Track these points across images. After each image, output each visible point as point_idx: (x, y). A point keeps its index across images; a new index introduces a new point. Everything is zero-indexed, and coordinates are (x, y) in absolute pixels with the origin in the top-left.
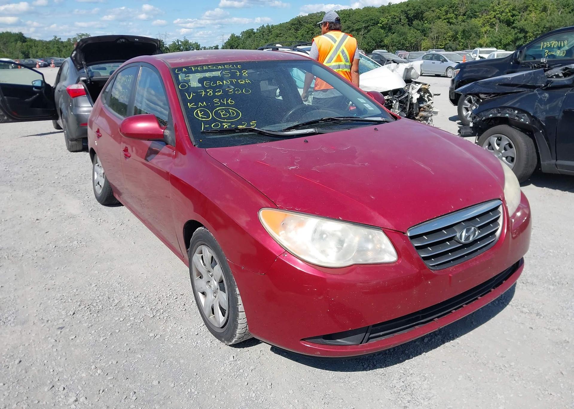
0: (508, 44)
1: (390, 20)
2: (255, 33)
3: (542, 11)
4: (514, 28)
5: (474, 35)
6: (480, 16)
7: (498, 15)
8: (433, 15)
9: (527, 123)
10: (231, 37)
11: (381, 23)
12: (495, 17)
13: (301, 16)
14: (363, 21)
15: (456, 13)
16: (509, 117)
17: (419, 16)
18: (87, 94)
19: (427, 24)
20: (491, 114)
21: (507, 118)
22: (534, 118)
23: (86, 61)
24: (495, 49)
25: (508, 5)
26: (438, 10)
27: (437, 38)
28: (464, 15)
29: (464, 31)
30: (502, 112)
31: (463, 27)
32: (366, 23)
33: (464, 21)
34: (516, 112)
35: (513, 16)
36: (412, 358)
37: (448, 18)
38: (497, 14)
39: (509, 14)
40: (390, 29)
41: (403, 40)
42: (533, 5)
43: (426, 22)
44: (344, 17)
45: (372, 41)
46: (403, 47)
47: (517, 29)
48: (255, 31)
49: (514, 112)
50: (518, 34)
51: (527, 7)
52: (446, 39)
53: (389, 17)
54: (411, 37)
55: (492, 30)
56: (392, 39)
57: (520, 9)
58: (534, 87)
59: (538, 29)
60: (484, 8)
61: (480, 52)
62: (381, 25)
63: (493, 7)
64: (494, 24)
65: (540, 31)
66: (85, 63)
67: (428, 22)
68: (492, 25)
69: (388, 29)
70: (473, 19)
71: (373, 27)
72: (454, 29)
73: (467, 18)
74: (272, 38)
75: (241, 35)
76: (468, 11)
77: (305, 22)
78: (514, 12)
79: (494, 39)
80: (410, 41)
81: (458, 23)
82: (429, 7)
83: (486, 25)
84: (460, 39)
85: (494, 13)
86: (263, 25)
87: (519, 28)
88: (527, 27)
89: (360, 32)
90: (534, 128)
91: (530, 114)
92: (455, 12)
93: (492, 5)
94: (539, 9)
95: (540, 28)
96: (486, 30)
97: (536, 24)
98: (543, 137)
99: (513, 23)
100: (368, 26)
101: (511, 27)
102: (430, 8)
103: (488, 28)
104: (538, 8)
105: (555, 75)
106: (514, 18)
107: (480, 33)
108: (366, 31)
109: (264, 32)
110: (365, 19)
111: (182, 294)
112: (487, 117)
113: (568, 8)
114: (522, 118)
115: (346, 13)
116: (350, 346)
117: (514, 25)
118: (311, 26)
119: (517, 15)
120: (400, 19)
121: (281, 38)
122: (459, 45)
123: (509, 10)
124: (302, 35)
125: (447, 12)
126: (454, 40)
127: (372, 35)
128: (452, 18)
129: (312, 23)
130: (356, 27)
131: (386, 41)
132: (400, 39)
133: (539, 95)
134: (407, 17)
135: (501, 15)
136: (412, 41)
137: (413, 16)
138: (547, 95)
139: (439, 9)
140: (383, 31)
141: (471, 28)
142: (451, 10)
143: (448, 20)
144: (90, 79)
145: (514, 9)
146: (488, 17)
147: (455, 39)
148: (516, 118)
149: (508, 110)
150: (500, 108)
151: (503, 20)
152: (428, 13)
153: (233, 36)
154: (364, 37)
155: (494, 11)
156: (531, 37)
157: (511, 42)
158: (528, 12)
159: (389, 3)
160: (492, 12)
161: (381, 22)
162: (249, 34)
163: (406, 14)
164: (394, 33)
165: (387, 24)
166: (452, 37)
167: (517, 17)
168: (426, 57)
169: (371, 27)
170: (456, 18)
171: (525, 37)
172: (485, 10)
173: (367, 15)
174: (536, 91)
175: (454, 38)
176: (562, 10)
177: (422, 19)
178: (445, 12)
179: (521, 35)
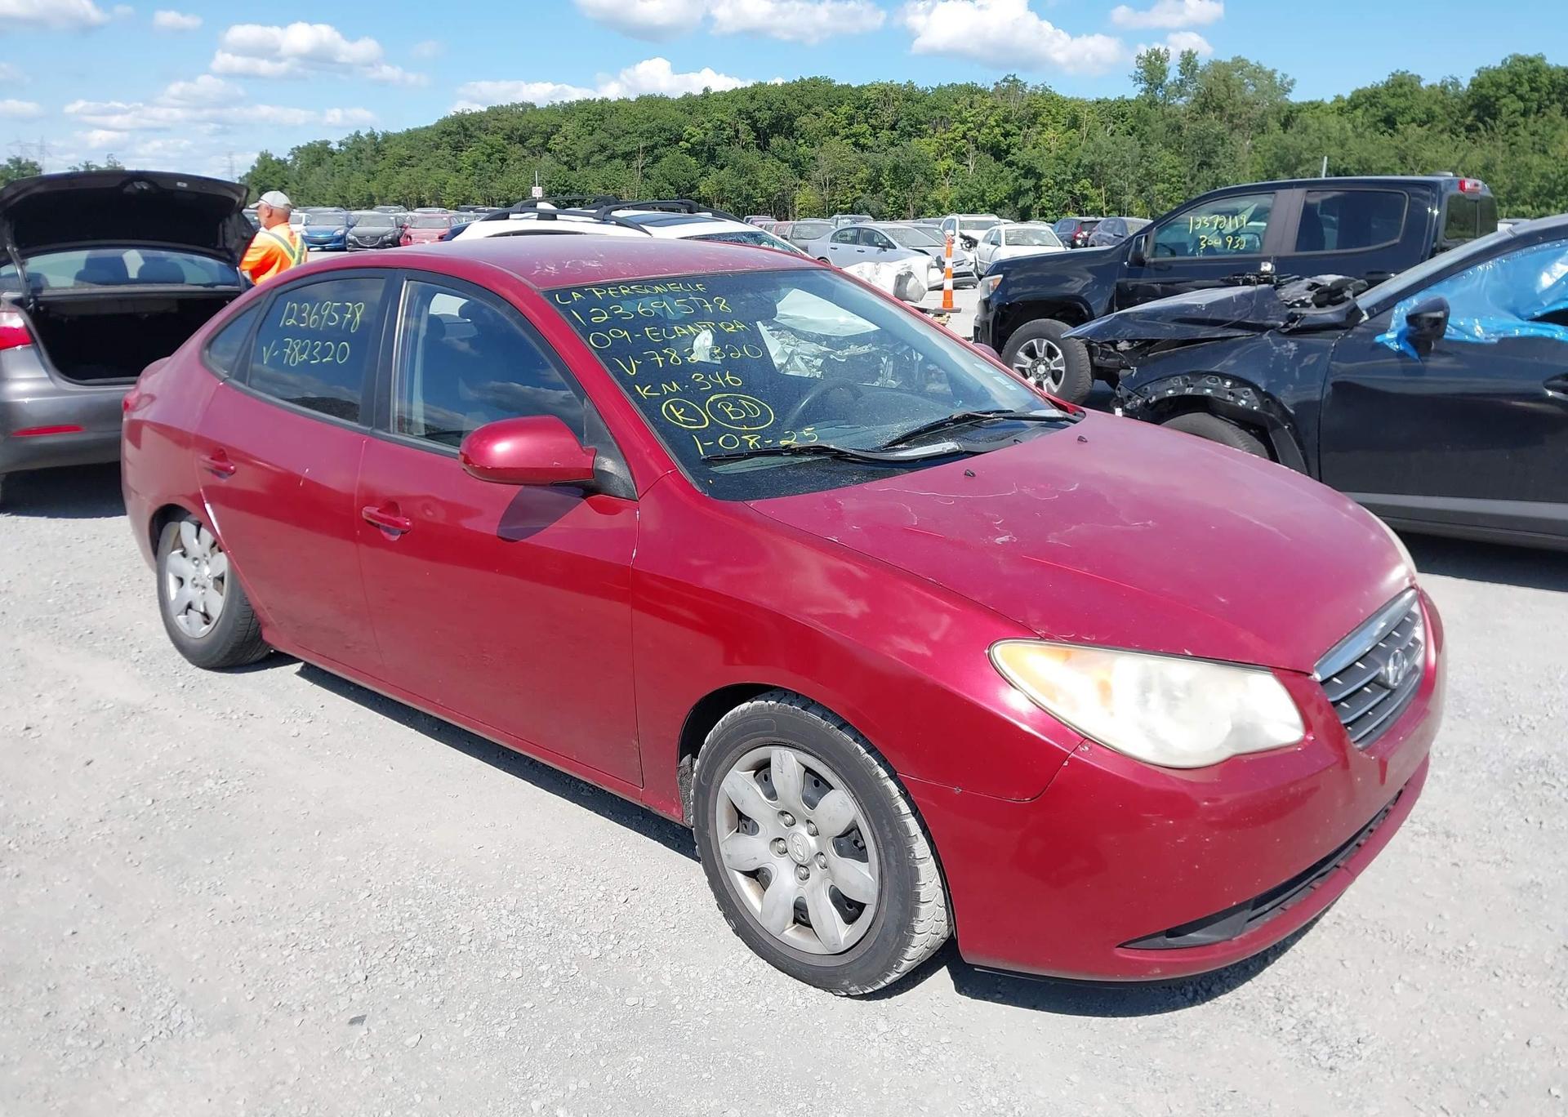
0: (1001, 204)
1: (711, 133)
2: (333, 154)
3: (1069, 128)
4: (1010, 164)
5: (920, 179)
6: (931, 132)
7: (972, 133)
8: (819, 124)
9: (1255, 408)
10: (259, 162)
11: (687, 141)
12: (964, 137)
13: (468, 113)
14: (641, 133)
15: (873, 121)
16: (1212, 394)
17: (783, 125)
18: (34, 341)
19: (804, 148)
20: (1172, 388)
21: (1206, 398)
22: (1267, 398)
23: (17, 242)
24: (994, 218)
25: (993, 108)
26: (828, 114)
27: (833, 183)
28: (893, 128)
29: (895, 169)
30: (1195, 385)
31: (891, 157)
32: (647, 138)
33: (892, 144)
34: (1228, 383)
35: (1006, 135)
36: (1273, 962)
37: (854, 135)
38: (969, 129)
39: (997, 130)
40: (712, 157)
41: (747, 187)
42: (1049, 111)
43: (801, 141)
44: (588, 120)
45: (666, 185)
46: (749, 205)
47: (1018, 168)
48: (335, 147)
49: (1224, 383)
50: (1021, 180)
51: (1036, 115)
52: (853, 187)
53: (708, 125)
54: (768, 178)
55: (962, 167)
56: (719, 183)
57: (1020, 120)
58: (1263, 329)
59: (1064, 169)
60: (937, 113)
61: (963, 225)
62: (689, 145)
63: (960, 112)
64: (963, 154)
65: (1070, 174)
66: (15, 249)
67: (806, 142)
68: (960, 156)
69: (708, 154)
70: (915, 140)
71: (668, 148)
72: (871, 161)
73: (901, 136)
74: (387, 170)
75: (291, 157)
76: (902, 118)
77: (480, 128)
78: (1008, 127)
79: (967, 190)
80: (766, 190)
81: (879, 146)
82: (806, 104)
83: (945, 155)
84: (888, 189)
85: (962, 128)
86: (357, 133)
87: (1021, 164)
88: (1039, 165)
89: (635, 162)
90: (1272, 420)
91: (1260, 390)
92: (869, 120)
93: (956, 107)
94: (1063, 123)
95: (1070, 166)
96: (946, 167)
97: (1058, 158)
98: (1292, 438)
99: (1007, 152)
100: (655, 147)
101: (1004, 161)
102: (809, 107)
103: (950, 162)
104: (1060, 118)
105: (1298, 302)
106: (1009, 139)
107: (933, 174)
108: (649, 159)
109: (360, 151)
110: (645, 127)
111: (635, 886)
112: (1162, 396)
113: (1123, 122)
114: (1242, 398)
115: (593, 110)
116: (1218, 945)
117: (1010, 158)
118: (498, 140)
119: (1014, 134)
120: (737, 131)
121: (412, 170)
122: (886, 202)
123: (996, 121)
124: (475, 165)
125: (851, 120)
126: (875, 191)
127: (666, 171)
128: (863, 133)
129: (499, 131)
130: (622, 147)
131: (705, 188)
132: (741, 182)
133: (1277, 346)
134: (754, 126)
135: (979, 131)
136: (771, 190)
137: (770, 126)
138: (1292, 346)
139: (831, 111)
140: (693, 161)
141: (913, 162)
142: (861, 116)
143: (854, 139)
144: (35, 298)
145: (1006, 120)
146: (951, 135)
147: (875, 187)
148: (1229, 397)
149: (1209, 379)
150: (1190, 374)
151: (984, 146)
152: (804, 119)
153: (265, 158)
154: (646, 176)
155: (961, 123)
156: (1050, 188)
157: (1005, 198)
158: (1039, 128)
159: (706, 90)
160: (957, 124)
161: (687, 136)
162: (317, 155)
163: (750, 118)
164: (722, 167)
165: (703, 143)
166: (869, 181)
167: (1014, 140)
168: (841, 236)
169: (662, 150)
170: (875, 135)
171: (1037, 188)
172: (942, 117)
173: (649, 117)
174: (1266, 336)
175: (874, 185)
176: (1111, 127)
177: (790, 133)
178: (847, 118)
179: (1028, 183)
